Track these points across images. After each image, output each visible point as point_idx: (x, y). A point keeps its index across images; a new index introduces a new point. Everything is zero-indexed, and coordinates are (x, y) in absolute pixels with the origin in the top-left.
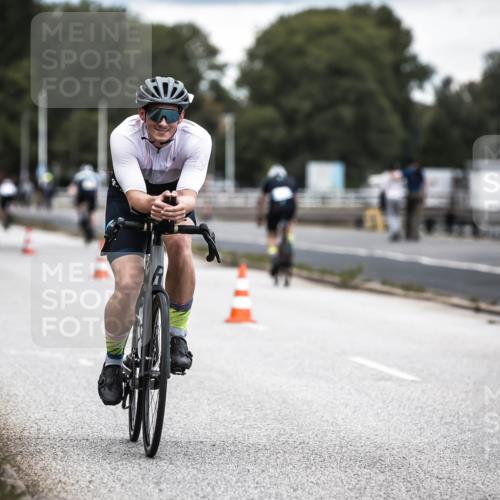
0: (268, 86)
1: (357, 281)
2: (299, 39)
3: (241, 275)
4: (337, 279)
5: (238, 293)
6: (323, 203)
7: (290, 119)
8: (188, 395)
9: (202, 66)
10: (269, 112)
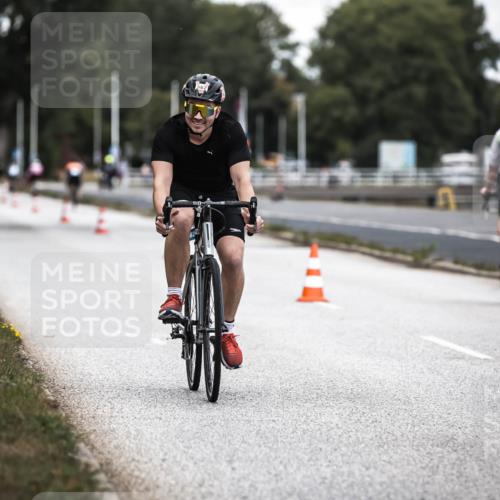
0: (340, 65)
1: (429, 260)
2: (370, 18)
3: (313, 255)
4: (409, 259)
5: (310, 272)
6: (395, 182)
7: (362, 98)
8: (260, 374)
9: (274, 45)
10: (340, 91)
